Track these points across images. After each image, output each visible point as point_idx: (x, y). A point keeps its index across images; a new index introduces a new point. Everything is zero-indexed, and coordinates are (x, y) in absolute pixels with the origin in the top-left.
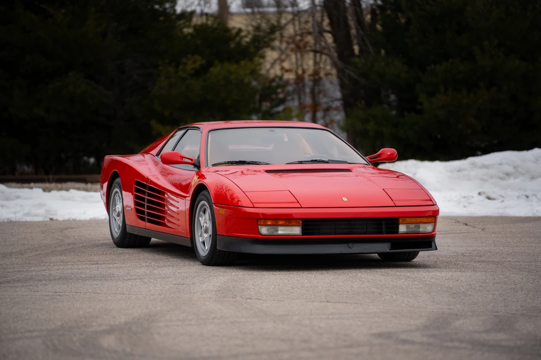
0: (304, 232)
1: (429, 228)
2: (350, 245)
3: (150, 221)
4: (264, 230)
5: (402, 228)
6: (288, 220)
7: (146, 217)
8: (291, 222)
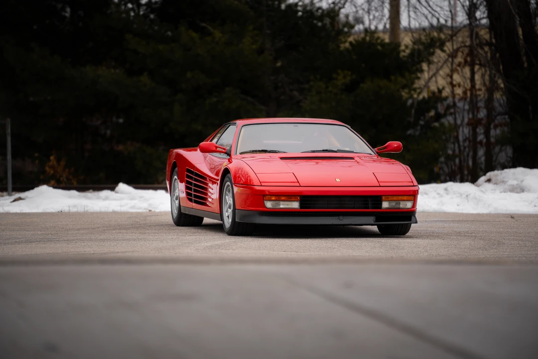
0: (301, 206)
1: (409, 205)
2: (341, 218)
3: (196, 202)
4: (269, 205)
5: (385, 205)
6: (289, 196)
7: (193, 198)
8: (291, 198)
